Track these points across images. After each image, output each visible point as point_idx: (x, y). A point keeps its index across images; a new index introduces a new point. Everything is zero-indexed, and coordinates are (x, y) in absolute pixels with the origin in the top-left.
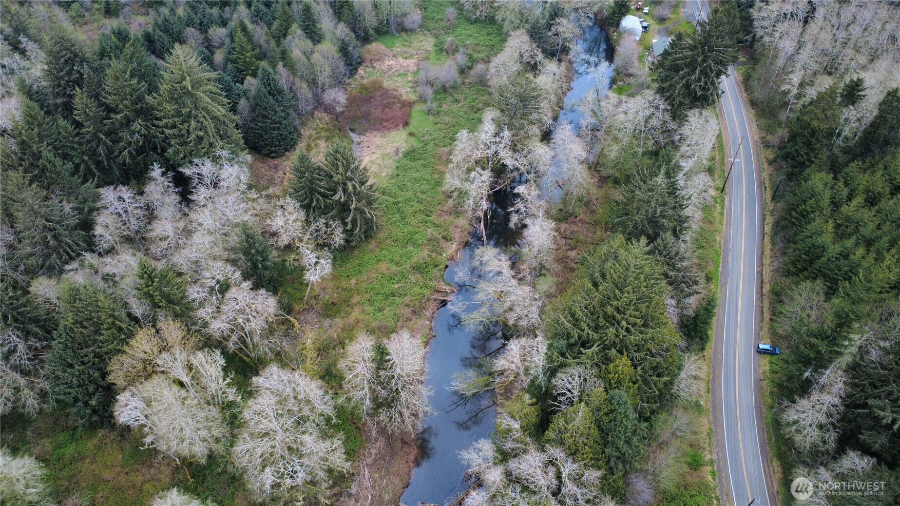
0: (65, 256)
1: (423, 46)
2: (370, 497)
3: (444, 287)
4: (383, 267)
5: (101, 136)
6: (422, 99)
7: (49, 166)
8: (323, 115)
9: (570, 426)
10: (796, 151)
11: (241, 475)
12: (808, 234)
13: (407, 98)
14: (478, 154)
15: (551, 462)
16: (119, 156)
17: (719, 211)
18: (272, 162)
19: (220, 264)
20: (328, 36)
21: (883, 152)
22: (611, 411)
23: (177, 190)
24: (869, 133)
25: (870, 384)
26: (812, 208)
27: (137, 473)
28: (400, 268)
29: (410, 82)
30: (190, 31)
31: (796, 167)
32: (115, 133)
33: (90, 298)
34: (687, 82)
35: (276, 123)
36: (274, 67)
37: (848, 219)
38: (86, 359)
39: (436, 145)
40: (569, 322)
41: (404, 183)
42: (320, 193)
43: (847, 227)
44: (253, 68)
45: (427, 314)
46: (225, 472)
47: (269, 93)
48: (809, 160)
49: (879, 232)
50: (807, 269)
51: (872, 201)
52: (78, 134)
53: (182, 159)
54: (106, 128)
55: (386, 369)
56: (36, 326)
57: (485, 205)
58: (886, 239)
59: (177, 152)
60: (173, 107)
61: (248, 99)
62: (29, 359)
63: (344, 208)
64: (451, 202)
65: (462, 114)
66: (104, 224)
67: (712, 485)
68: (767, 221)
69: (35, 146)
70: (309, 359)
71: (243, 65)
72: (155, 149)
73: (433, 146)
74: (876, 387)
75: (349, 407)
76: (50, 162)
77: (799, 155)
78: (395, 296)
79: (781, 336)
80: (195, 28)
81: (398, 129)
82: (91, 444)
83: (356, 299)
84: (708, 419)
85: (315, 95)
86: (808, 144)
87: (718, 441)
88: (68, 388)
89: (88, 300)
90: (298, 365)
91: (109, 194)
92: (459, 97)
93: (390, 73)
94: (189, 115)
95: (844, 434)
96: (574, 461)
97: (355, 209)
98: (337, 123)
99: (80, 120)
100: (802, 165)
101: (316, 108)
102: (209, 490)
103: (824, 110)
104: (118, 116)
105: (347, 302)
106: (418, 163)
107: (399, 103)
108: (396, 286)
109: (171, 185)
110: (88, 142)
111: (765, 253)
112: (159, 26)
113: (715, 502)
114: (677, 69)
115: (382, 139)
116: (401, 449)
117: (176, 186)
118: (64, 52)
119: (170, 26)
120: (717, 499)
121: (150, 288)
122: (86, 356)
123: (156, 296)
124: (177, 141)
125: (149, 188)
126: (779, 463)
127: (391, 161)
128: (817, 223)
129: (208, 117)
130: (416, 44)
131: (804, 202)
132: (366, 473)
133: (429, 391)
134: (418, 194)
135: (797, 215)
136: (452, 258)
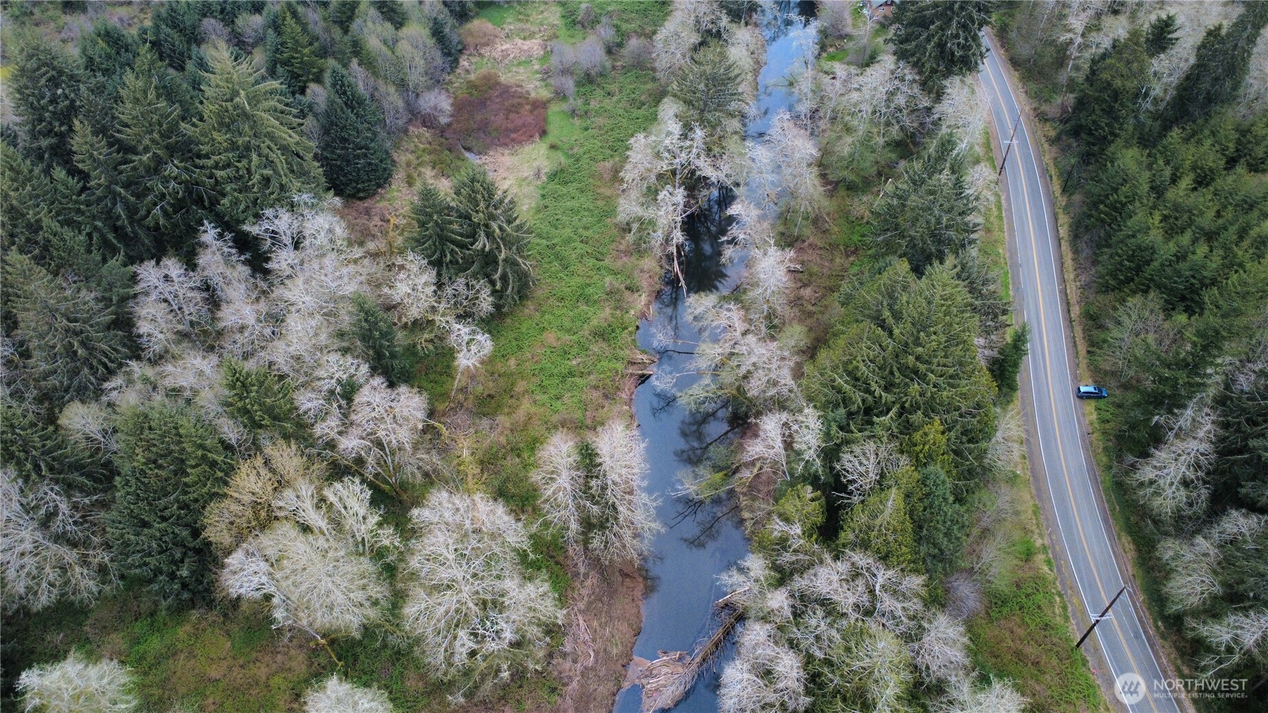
0: (101, 369)
1: (546, 19)
2: (592, 654)
3: (640, 357)
4: (550, 337)
5: (118, 189)
6: (561, 95)
7: (55, 240)
8: (421, 131)
9: (878, 522)
10: (1094, 122)
11: (411, 646)
12: (1130, 233)
13: (538, 96)
14: (663, 166)
15: (856, 574)
16: (147, 216)
17: (996, 214)
18: (362, 205)
19: (334, 357)
20: (415, 14)
21: (1207, 114)
22: (927, 495)
23: (242, 258)
24: (1185, 89)
25: (1248, 420)
26: (1126, 197)
27: (258, 664)
28: (575, 337)
29: (537, 72)
30: (209, 24)
31: (1094, 144)
32: (137, 184)
33: (165, 424)
34: (940, 39)
35: (361, 149)
36: (345, 66)
37: (1176, 207)
38: (167, 513)
39: (592, 159)
40: (846, 382)
41: (556, 217)
42: (453, 242)
43: (1176, 219)
44: (315, 70)
45: (624, 396)
46: (385, 646)
47: (346, 104)
48: (1112, 134)
49: (1220, 221)
50: (1132, 280)
51: (1203, 180)
52: (84, 189)
53: (243, 212)
54: (123, 177)
55: (597, 477)
56: (82, 475)
57: (678, 236)
58: (1233, 229)
59: (236, 203)
60: (225, 137)
61: (316, 115)
62: (75, 523)
63: (489, 260)
64: (630, 238)
65: (621, 112)
66: (150, 317)
67: (1051, 578)
68: (1060, 221)
69: (31, 212)
70: (470, 477)
71: (300, 68)
72: (199, 201)
73: (588, 161)
74: (1256, 424)
75: (548, 535)
76: (55, 235)
77: (1098, 127)
78: (574, 376)
79: (1106, 373)
80: (215, 17)
81: (533, 142)
82: (183, 631)
83: (521, 386)
84: (1031, 493)
85: (408, 103)
86: (1110, 112)
87: (1047, 519)
88: (145, 556)
89: (164, 428)
90: (457, 486)
91: (149, 273)
92: (614, 88)
93: (506, 61)
94: (248, 148)
95: (1215, 491)
96: (888, 568)
97: (505, 260)
98: (443, 140)
99: (86, 169)
100: (1104, 142)
101: (410, 121)
102: (365, 673)
103: (1128, 62)
104: (145, 158)
105: (509, 391)
106: (572, 188)
107: (527, 104)
108: (574, 362)
109: (234, 251)
110: (100, 200)
111: (1066, 265)
112: (163, 20)
113: (1058, 599)
114: (924, 23)
115: (513, 157)
116: (622, 584)
117: (241, 252)
118: (44, 69)
119: (180, 18)
120: (1060, 595)
121: (247, 401)
122: (166, 508)
123: (256, 411)
124: (234, 186)
125: (203, 259)
126: (1129, 539)
127: (531, 188)
128: (1140, 217)
129: (275, 148)
130: (535, 17)
131: (1116, 190)
132: (581, 622)
133: (655, 500)
134: (580, 230)
135: (1107, 209)
136: (643, 316)
